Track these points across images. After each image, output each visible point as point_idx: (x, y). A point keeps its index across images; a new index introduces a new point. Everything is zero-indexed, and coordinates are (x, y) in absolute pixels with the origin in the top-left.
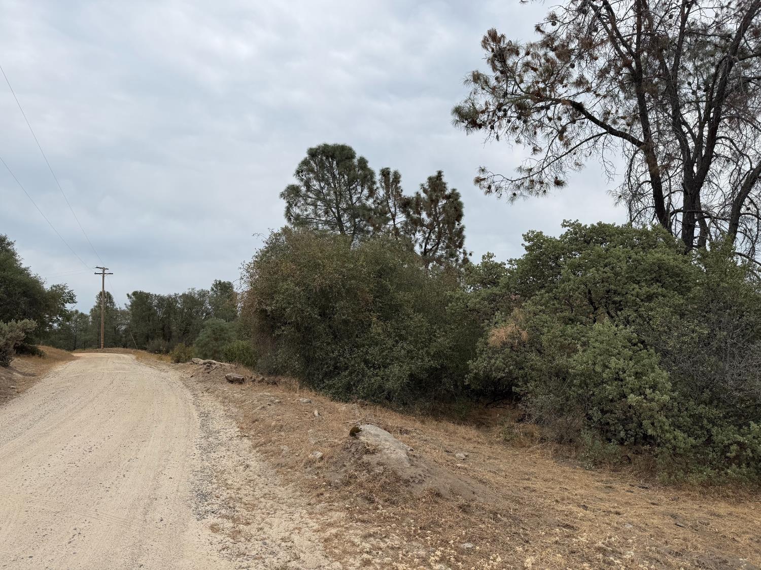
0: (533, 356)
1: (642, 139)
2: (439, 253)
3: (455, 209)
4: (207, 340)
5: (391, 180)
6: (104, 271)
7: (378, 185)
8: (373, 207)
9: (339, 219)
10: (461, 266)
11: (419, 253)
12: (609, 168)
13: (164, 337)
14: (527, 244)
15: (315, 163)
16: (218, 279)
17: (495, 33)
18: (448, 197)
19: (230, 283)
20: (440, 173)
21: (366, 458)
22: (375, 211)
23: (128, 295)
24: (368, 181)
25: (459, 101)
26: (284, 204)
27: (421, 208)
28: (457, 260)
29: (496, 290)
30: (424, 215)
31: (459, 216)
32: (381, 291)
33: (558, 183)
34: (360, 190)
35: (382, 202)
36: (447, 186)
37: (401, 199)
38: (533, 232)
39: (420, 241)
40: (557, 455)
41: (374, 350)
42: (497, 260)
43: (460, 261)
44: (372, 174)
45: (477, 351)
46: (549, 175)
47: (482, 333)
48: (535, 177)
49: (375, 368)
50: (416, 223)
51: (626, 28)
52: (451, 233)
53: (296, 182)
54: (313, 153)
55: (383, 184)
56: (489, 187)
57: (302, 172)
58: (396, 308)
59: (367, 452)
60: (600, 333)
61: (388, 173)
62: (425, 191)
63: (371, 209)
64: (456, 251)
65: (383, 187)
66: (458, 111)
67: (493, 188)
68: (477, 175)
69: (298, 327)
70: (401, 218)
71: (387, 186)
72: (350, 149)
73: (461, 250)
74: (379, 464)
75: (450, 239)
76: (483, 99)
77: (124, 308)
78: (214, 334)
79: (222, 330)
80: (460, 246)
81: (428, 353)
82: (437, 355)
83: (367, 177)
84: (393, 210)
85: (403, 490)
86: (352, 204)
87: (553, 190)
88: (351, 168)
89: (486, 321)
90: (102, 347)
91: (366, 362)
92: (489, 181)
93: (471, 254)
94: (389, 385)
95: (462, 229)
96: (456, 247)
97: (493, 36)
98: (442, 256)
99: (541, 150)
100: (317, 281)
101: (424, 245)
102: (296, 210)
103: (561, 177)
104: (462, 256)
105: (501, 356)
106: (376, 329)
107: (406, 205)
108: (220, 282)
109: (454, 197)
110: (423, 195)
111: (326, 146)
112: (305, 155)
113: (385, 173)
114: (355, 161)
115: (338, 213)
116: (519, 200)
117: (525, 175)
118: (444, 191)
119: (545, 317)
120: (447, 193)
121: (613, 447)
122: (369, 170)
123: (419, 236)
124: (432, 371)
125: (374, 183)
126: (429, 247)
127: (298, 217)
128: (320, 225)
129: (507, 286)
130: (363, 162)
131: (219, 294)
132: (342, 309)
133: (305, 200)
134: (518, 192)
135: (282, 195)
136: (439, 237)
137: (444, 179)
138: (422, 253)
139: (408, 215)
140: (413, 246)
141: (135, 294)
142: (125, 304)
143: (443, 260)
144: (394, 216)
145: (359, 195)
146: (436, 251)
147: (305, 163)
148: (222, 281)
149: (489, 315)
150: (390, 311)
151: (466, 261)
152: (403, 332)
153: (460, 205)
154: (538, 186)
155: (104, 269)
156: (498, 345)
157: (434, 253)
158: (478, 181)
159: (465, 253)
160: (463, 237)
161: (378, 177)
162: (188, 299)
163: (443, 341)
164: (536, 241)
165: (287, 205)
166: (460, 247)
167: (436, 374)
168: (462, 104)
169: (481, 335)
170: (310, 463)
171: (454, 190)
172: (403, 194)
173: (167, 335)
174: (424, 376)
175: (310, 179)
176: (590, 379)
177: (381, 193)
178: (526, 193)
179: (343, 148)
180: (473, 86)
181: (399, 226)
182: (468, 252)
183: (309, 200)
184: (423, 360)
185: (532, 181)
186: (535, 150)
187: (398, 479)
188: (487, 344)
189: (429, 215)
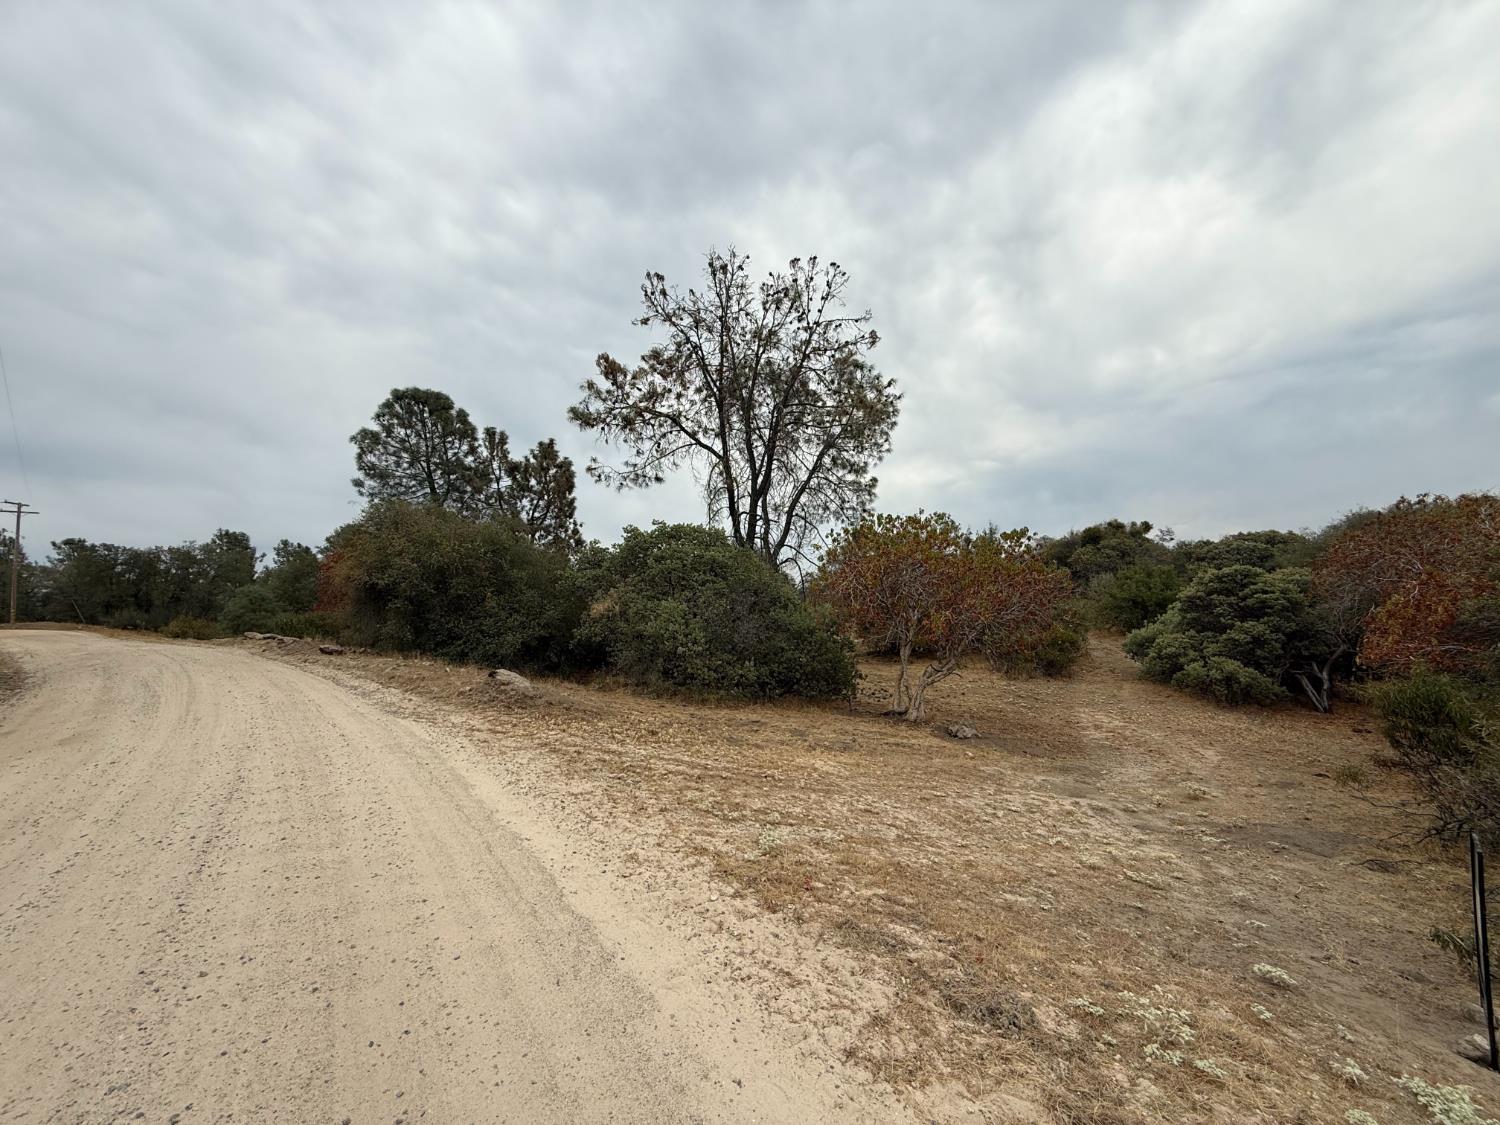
0: (622, 624)
1: (721, 453)
2: (547, 522)
3: (566, 478)
4: (242, 611)
5: (497, 441)
6: (19, 508)
7: (481, 442)
8: (473, 465)
9: (430, 474)
10: (570, 538)
11: (525, 521)
12: (696, 474)
13: (139, 606)
14: (625, 535)
15: (401, 408)
16: (224, 528)
17: (608, 357)
18: (560, 466)
19: (243, 535)
20: (552, 441)
21: (502, 687)
22: (476, 470)
23: (54, 544)
24: (468, 437)
25: (575, 403)
26: (355, 449)
27: (530, 475)
28: (566, 531)
29: (598, 572)
30: (533, 482)
31: (571, 487)
32: (497, 569)
33: (658, 479)
34: (457, 445)
35: (484, 463)
36: (559, 454)
37: (507, 462)
38: (631, 526)
39: (527, 509)
40: (634, 694)
41: (490, 621)
42: (602, 546)
43: (570, 532)
44: (474, 430)
45: (581, 621)
46: (650, 472)
47: (586, 607)
48: (639, 472)
49: (490, 637)
50: (523, 489)
51: (714, 361)
52: (561, 503)
53: (375, 427)
54: (398, 396)
55: (487, 444)
56: (599, 476)
57: (384, 416)
58: (510, 584)
59: (504, 684)
60: (666, 608)
61: (494, 433)
62: (535, 457)
63: (470, 469)
64: (565, 522)
65: (486, 447)
66: (573, 410)
67: (603, 477)
68: (589, 464)
69: (410, 600)
70: (506, 482)
71: (492, 447)
72: (447, 398)
73: (572, 521)
74: (512, 690)
75: (560, 510)
76: (596, 406)
77: (44, 562)
78: (252, 604)
79: (263, 600)
80: (571, 516)
81: (539, 624)
82: (547, 626)
83: (468, 432)
84: (497, 472)
85: (530, 702)
86: (448, 460)
87: (654, 485)
88: (448, 421)
89: (590, 598)
90: (12, 621)
91: (482, 632)
92: (600, 471)
93: (581, 525)
94: (503, 651)
95: (573, 500)
96: (566, 517)
97: (605, 358)
98: (550, 525)
99: (643, 454)
100: (435, 559)
101: (531, 512)
102: (371, 458)
103: (660, 475)
104: (572, 526)
105: (600, 625)
106: (491, 603)
107: (513, 469)
108: (227, 532)
109: (566, 465)
110: (532, 460)
111: (416, 390)
112: (388, 396)
113: (490, 433)
114: (453, 412)
115: (429, 467)
116: (625, 490)
117: (631, 469)
118: (556, 460)
119: (634, 595)
120: (559, 461)
121: (669, 683)
122: (470, 424)
123: (525, 502)
124: (541, 639)
125: (476, 439)
126: (537, 515)
127: (373, 467)
128: (404, 480)
129: (608, 569)
130: (462, 416)
131: (225, 548)
132: (458, 585)
133: (385, 448)
134: (624, 483)
135: (353, 438)
136: (548, 507)
137: (556, 448)
138: (528, 520)
139: (514, 479)
140: (519, 513)
141: (68, 542)
142: (48, 557)
143: (551, 529)
144: (498, 480)
145: (456, 451)
146: (544, 520)
147: (388, 405)
148: (231, 531)
149: (592, 593)
150: (504, 586)
151: (576, 532)
152: (516, 606)
153: (572, 475)
154: (641, 480)
155: (20, 505)
156: (597, 616)
157: (542, 523)
158: (589, 469)
159: (575, 524)
160: (575, 508)
161: (481, 435)
162: (183, 556)
163: (552, 613)
164: (633, 533)
165: (359, 451)
166: (570, 518)
167: (544, 641)
168: (578, 406)
169: (585, 609)
170: (461, 693)
171: (566, 458)
172: (510, 456)
173: (144, 604)
174: (534, 643)
175: (393, 424)
176: (658, 638)
177: (484, 453)
178: (630, 484)
179: (438, 396)
180: (586, 393)
181: (503, 490)
182: (579, 523)
183: (392, 449)
184: (534, 630)
185: (637, 475)
186: (638, 452)
187: (526, 696)
188: (589, 615)
189: (539, 483)
